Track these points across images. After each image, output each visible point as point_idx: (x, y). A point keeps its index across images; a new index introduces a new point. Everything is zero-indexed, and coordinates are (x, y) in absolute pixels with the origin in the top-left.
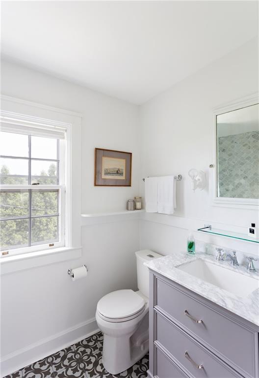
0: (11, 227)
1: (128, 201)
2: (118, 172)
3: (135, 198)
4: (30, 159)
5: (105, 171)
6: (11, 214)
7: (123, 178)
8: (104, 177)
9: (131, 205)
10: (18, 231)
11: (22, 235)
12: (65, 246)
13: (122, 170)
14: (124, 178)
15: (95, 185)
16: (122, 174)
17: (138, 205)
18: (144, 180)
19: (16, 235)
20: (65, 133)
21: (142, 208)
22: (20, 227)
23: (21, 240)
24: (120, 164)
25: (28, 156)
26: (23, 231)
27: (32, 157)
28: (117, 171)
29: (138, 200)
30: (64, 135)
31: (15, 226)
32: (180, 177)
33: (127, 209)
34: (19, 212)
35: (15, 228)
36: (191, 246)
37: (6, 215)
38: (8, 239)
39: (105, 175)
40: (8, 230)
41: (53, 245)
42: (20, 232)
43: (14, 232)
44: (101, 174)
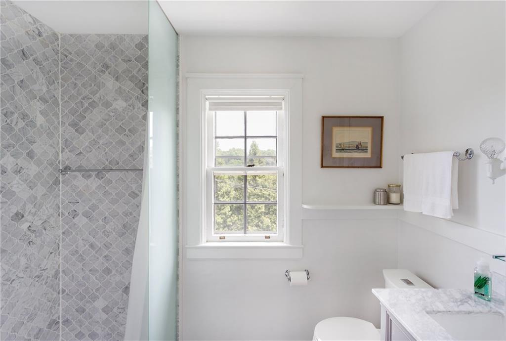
0: (260, 208)
1: (376, 191)
2: (359, 148)
3: (389, 186)
4: (246, 137)
5: (337, 147)
6: (260, 194)
7: (368, 155)
8: (336, 155)
9: (380, 197)
10: (267, 214)
11: (271, 219)
12: (283, 241)
13: (367, 143)
14: (370, 156)
15: (322, 167)
16: (365, 150)
17: (394, 197)
18: (403, 157)
19: (265, 218)
20: (283, 102)
21: (401, 202)
22: (269, 209)
23: (270, 224)
24: (364, 135)
25: (244, 135)
26: (272, 215)
27: (248, 135)
28: (357, 146)
29: (394, 189)
30: (282, 105)
31: (264, 208)
32: (469, 153)
33: (374, 202)
34: (268, 193)
35: (263, 210)
36: (481, 283)
37: (255, 194)
38: (257, 221)
39: (337, 152)
40: (257, 211)
41: (269, 237)
42: (269, 216)
43: (263, 214)
44: (331, 150)
